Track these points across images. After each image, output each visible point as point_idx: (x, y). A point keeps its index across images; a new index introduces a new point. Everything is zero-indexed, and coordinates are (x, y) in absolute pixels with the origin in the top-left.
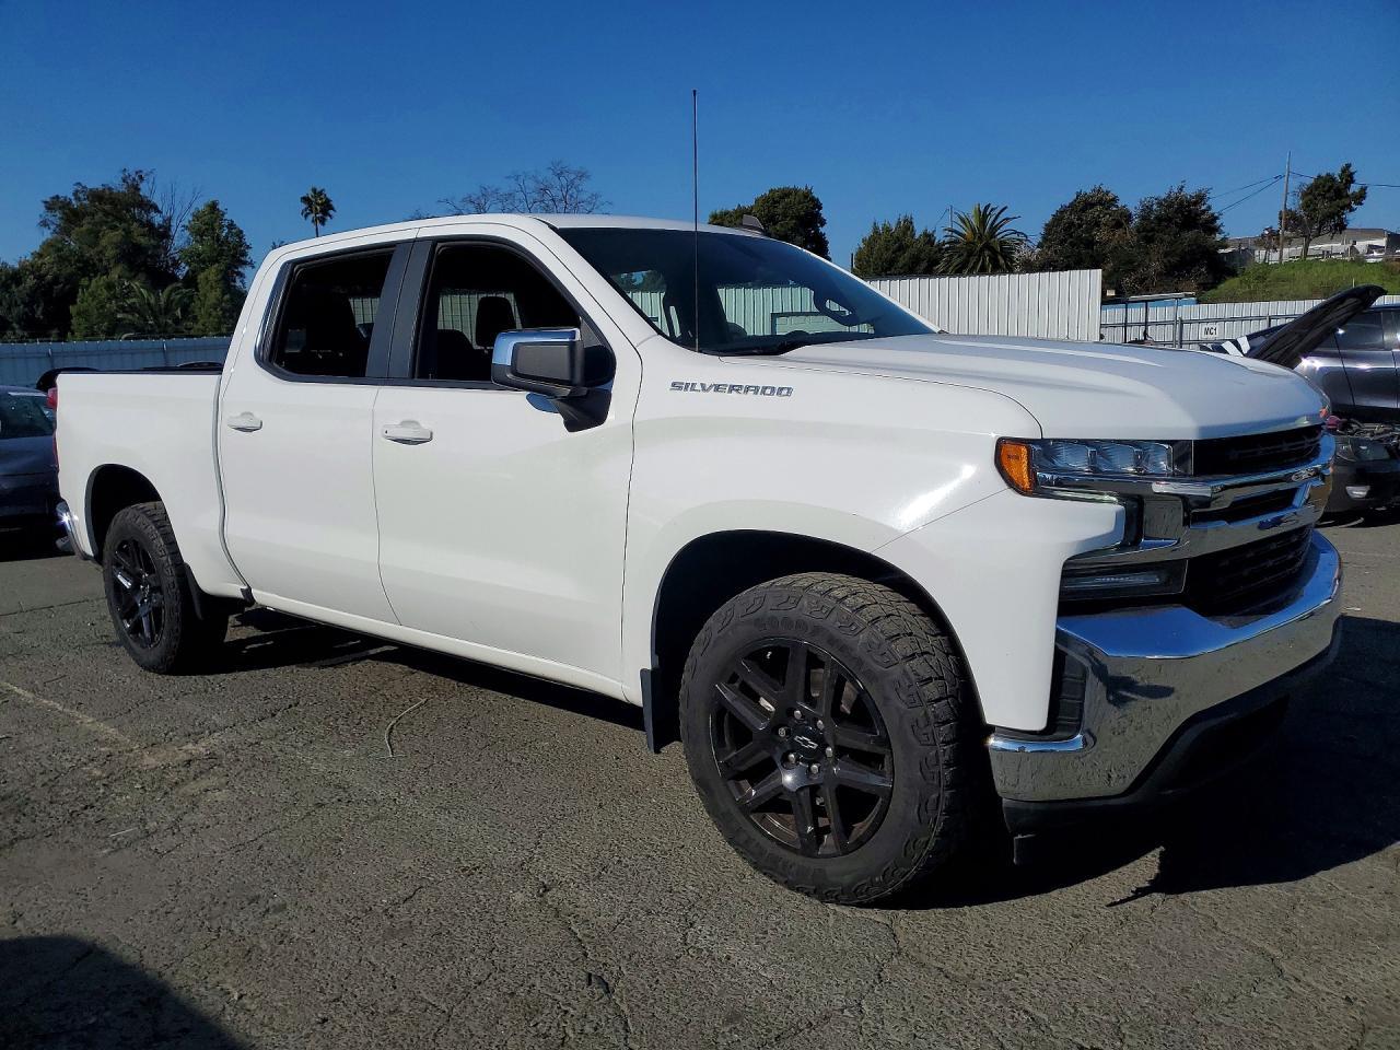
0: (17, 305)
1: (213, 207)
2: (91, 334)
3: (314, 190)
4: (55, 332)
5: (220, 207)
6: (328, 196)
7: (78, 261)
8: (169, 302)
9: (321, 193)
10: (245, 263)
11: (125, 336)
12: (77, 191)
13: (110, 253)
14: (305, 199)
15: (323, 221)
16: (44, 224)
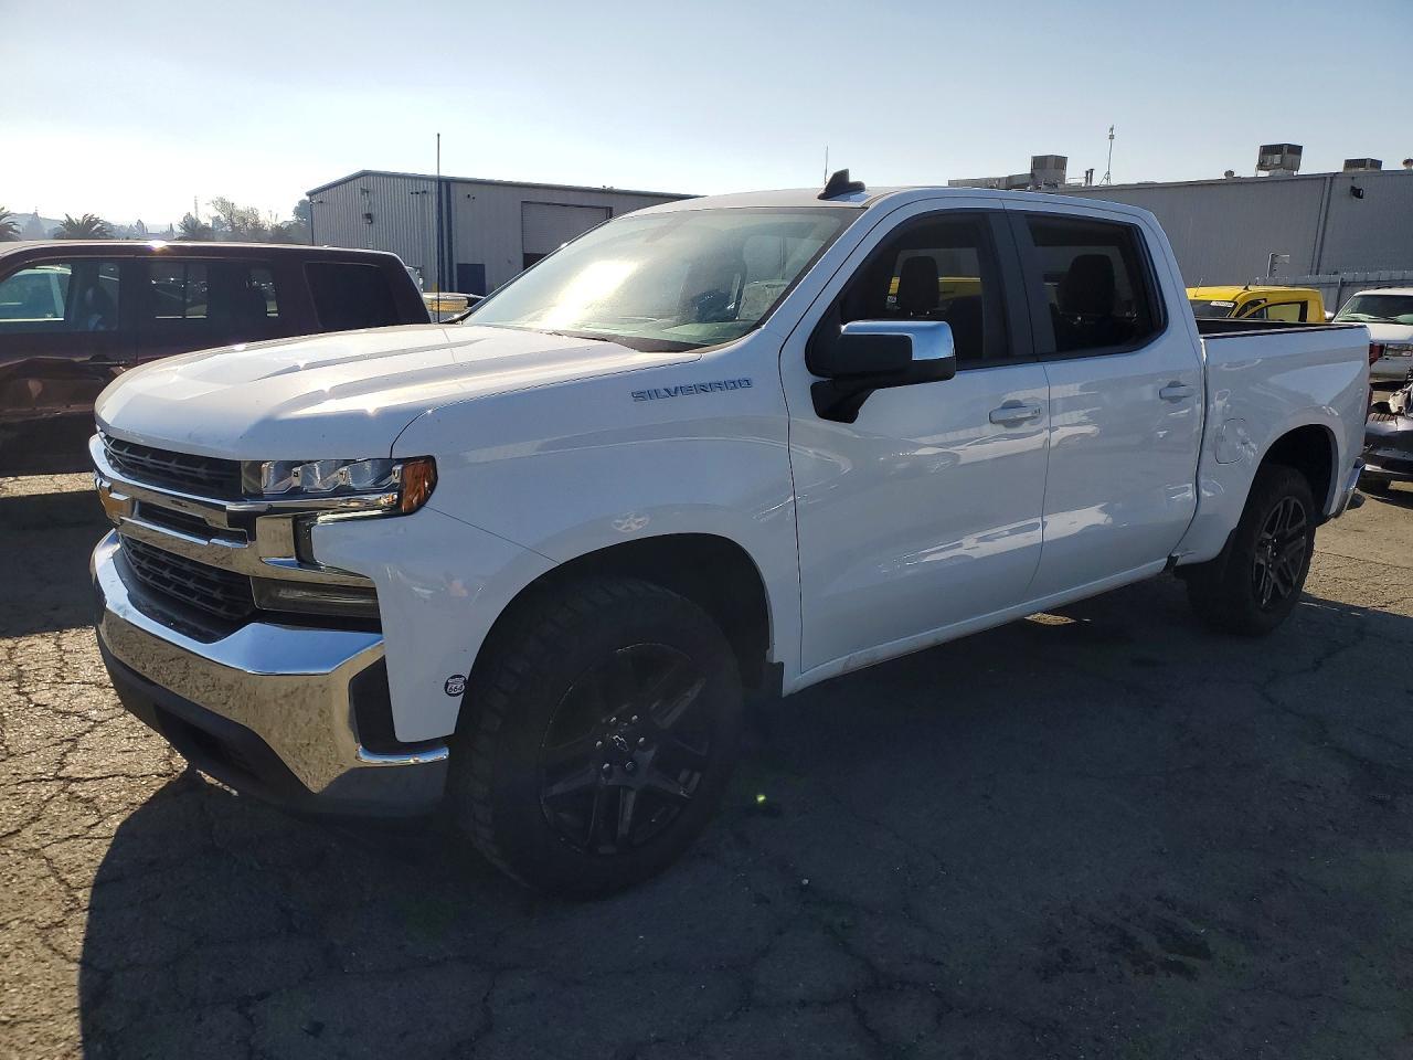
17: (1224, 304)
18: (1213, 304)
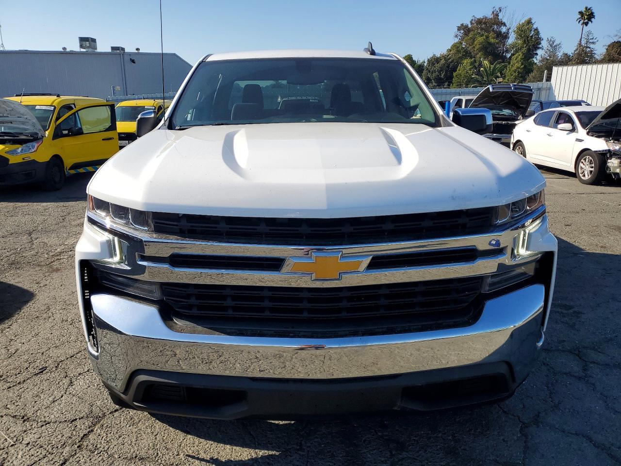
0: (435, 72)
1: (529, 22)
2: (459, 85)
3: (586, 8)
4: (446, 84)
5: (533, 21)
6: (593, 11)
7: (464, 52)
8: (494, 69)
9: (590, 9)
10: (539, 48)
11: (473, 85)
12: (472, 20)
13: (477, 47)
14: (581, 13)
15: (586, 24)
16: (456, 36)
17: (44, 108)
18: (37, 107)
